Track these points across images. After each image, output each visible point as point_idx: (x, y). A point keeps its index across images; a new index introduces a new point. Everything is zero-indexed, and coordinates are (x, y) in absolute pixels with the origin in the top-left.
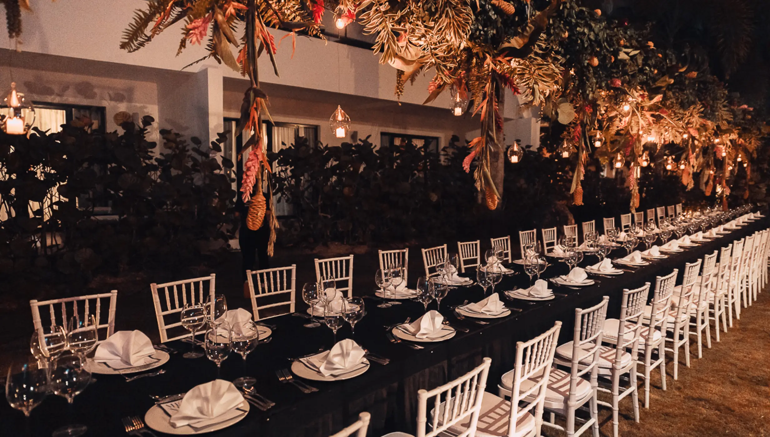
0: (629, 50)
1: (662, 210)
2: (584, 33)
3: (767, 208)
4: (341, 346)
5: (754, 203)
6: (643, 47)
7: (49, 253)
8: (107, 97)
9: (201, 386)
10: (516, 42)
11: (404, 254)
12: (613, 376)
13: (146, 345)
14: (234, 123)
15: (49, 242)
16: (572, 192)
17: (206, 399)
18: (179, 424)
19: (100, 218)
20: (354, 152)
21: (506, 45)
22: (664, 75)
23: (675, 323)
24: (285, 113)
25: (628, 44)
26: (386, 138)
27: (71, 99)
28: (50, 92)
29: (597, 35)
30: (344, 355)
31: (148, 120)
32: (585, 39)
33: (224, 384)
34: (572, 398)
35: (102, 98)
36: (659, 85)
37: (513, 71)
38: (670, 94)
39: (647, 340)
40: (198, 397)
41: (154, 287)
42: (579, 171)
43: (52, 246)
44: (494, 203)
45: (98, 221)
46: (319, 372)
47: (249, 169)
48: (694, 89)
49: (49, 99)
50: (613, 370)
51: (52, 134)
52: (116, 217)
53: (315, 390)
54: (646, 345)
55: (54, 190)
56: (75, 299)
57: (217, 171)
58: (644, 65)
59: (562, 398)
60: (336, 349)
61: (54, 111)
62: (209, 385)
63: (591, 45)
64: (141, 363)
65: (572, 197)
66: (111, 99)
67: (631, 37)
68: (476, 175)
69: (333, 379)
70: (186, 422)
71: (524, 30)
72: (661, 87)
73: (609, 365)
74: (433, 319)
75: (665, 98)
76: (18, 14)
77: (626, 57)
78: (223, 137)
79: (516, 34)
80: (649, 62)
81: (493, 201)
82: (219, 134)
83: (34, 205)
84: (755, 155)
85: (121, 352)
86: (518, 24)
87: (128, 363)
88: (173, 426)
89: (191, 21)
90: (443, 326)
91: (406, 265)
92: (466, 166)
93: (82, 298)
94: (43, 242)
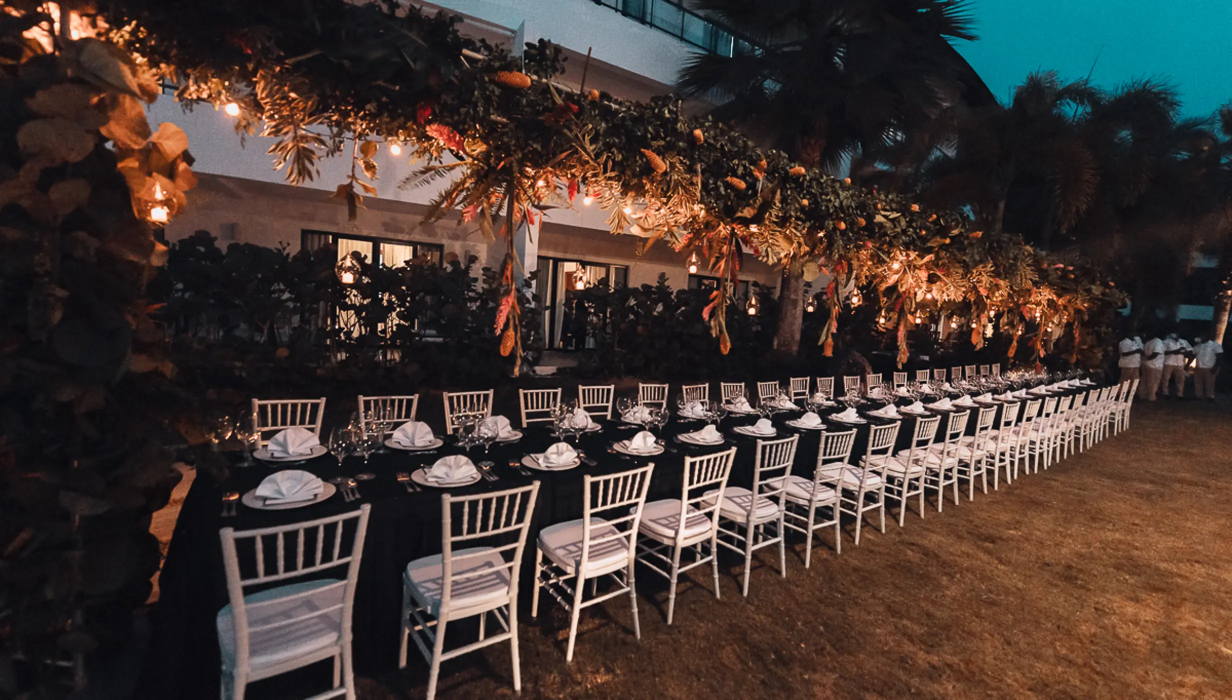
0: (888, 213)
1: (972, 369)
2: (830, 201)
3: (1103, 375)
4: (557, 447)
5: (1086, 369)
6: (904, 210)
7: (388, 365)
8: (446, 235)
9: (448, 458)
10: (748, 213)
11: (664, 388)
12: (810, 507)
13: (428, 433)
14: (551, 261)
15: (389, 357)
16: (820, 343)
17: (450, 467)
18: (430, 480)
19: (429, 339)
20: (654, 293)
21: (739, 214)
22: (934, 236)
23: (905, 473)
24: (597, 253)
25: (888, 208)
26: (695, 280)
27: (418, 237)
28: (402, 231)
29: (841, 202)
30: (559, 453)
31: (473, 259)
32: (830, 205)
33: (463, 459)
34: (752, 514)
35: (442, 237)
36: (929, 244)
37: (752, 234)
38: (943, 254)
39: (861, 482)
40: (445, 465)
41: (446, 395)
42: (830, 325)
43: (391, 360)
44: (726, 347)
45: (428, 342)
46: (538, 464)
47: (501, 311)
48: (984, 249)
49: (400, 237)
50: (810, 501)
51: (397, 269)
52: (440, 340)
53: (529, 473)
54: (860, 487)
55: (394, 314)
56: (388, 398)
57: (527, 305)
58: (908, 227)
59: (745, 513)
60: (553, 448)
61: (403, 247)
62: (453, 457)
63: (836, 211)
64: (422, 444)
65: (822, 348)
66: (450, 238)
67: (892, 200)
68: (712, 323)
69: (547, 469)
70: (434, 480)
71: (755, 202)
72: (933, 248)
73: (808, 496)
74: (645, 438)
75: (938, 258)
76: (355, 207)
77: (882, 219)
78: (534, 275)
79: (748, 205)
80: (914, 224)
81: (725, 347)
82: (531, 273)
83: (380, 326)
84: (1086, 318)
85: (410, 435)
86: (751, 197)
87: (413, 444)
88: (426, 480)
89: (466, 207)
90: (655, 445)
91: (665, 398)
92: (706, 315)
93: (393, 397)
94: (385, 356)
